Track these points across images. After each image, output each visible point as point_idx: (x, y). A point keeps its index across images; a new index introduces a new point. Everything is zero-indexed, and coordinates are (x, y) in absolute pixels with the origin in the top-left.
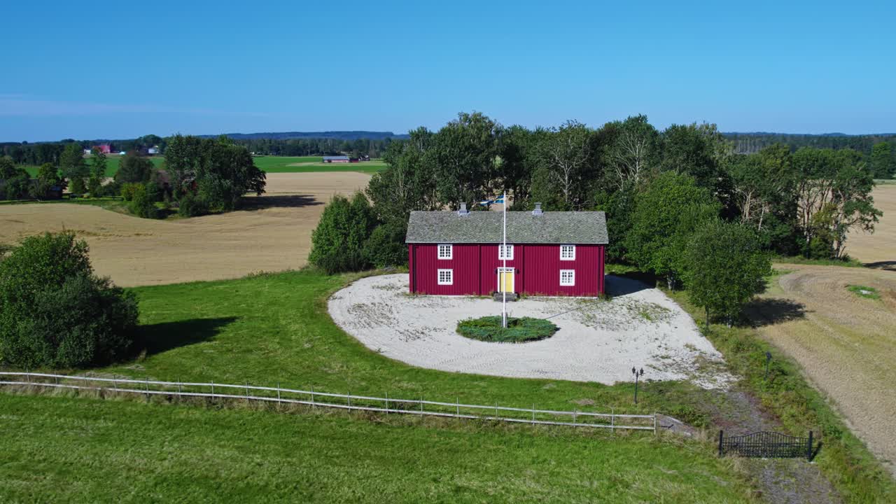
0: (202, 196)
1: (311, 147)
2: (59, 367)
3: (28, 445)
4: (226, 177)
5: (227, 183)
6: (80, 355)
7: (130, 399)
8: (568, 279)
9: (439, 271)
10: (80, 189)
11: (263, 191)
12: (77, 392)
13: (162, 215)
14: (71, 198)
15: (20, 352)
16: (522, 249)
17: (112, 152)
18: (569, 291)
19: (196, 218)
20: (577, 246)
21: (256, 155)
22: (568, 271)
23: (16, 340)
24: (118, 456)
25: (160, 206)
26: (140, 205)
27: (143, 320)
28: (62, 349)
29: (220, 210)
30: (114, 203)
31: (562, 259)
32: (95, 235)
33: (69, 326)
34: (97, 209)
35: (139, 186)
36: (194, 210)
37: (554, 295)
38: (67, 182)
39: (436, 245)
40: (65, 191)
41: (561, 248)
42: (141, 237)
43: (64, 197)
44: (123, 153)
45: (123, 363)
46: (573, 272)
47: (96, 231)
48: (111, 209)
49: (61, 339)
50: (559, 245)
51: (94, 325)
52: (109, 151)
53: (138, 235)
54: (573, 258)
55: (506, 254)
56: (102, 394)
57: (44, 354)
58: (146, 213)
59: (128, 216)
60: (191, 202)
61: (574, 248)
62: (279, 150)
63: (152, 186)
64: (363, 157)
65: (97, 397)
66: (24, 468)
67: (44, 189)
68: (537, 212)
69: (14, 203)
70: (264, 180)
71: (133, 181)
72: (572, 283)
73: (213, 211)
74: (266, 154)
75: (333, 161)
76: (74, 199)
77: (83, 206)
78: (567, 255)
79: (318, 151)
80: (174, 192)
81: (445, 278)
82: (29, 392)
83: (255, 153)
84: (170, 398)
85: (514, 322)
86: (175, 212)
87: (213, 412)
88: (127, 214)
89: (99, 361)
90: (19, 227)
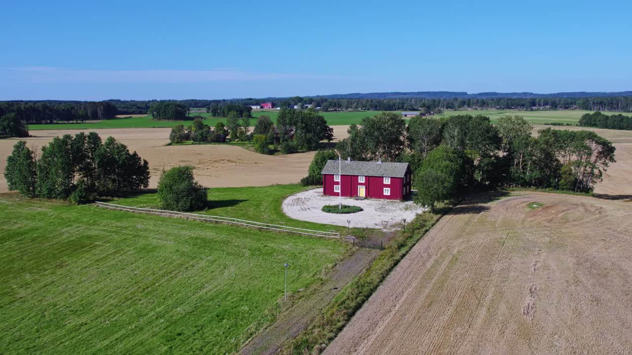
0: (294, 142)
1: (399, 105)
2: (179, 210)
3: (162, 229)
4: (308, 131)
5: (309, 135)
6: (185, 207)
7: (195, 220)
8: (387, 192)
9: (335, 186)
10: (235, 136)
11: (332, 139)
12: (181, 217)
13: (271, 152)
14: (229, 142)
15: (167, 205)
16: (368, 178)
17: (272, 107)
18: (387, 197)
19: (290, 155)
20: (391, 178)
21: (362, 110)
22: (387, 189)
23: (167, 201)
24: (183, 232)
25: (271, 147)
26: (261, 147)
27: (208, 199)
28: (180, 205)
29: (304, 150)
30: (249, 145)
31: (384, 183)
32: (235, 162)
33: (183, 197)
34: (240, 148)
35: (263, 136)
36: (288, 150)
37: (380, 198)
38: (229, 132)
39: (334, 175)
40: (228, 137)
41: (384, 178)
42: (258, 164)
43: (226, 140)
44: (279, 108)
45: (199, 211)
46: (389, 189)
47: (236, 160)
48: (247, 149)
49: (180, 201)
50: (383, 177)
51: (191, 197)
52: (271, 107)
53: (256, 163)
54: (389, 183)
55: (362, 180)
56: (187, 218)
57: (175, 206)
58: (263, 151)
59: (254, 153)
60: (288, 145)
61: (390, 179)
62: (377, 107)
63: (270, 136)
64: (430, 113)
65: (186, 219)
66: (159, 233)
67: (215, 137)
68: (379, 162)
69: (199, 144)
70: (332, 133)
71: (261, 133)
72: (389, 194)
73: (300, 151)
74: (368, 110)
75: (408, 116)
76: (230, 143)
77: (234, 146)
78: (387, 181)
79: (403, 108)
80: (281, 140)
81: (337, 189)
82: (168, 217)
83: (361, 109)
84: (205, 220)
85: (345, 207)
86: (278, 151)
87: (216, 225)
88: (254, 151)
89: (191, 209)
90: (200, 157)
